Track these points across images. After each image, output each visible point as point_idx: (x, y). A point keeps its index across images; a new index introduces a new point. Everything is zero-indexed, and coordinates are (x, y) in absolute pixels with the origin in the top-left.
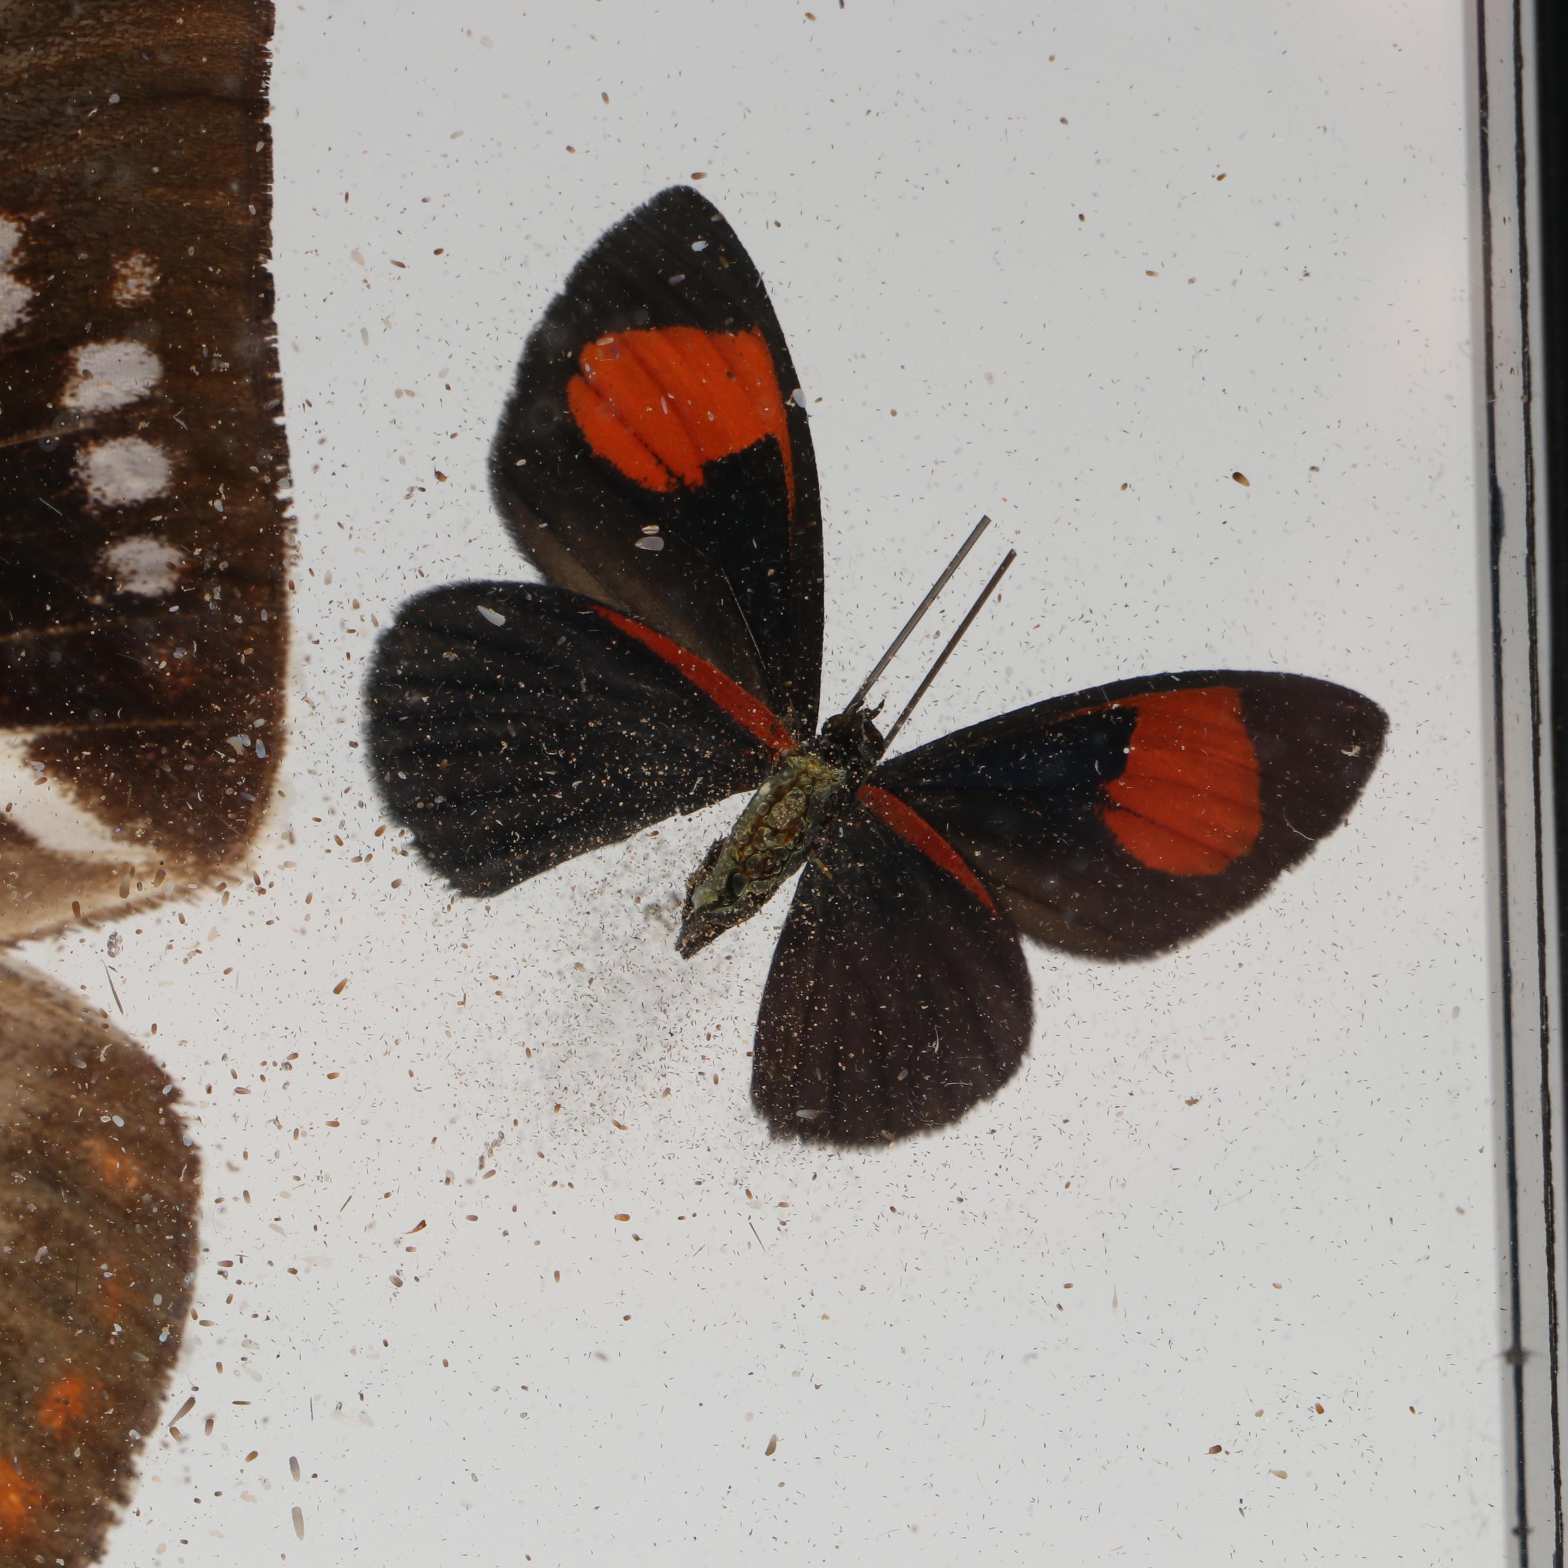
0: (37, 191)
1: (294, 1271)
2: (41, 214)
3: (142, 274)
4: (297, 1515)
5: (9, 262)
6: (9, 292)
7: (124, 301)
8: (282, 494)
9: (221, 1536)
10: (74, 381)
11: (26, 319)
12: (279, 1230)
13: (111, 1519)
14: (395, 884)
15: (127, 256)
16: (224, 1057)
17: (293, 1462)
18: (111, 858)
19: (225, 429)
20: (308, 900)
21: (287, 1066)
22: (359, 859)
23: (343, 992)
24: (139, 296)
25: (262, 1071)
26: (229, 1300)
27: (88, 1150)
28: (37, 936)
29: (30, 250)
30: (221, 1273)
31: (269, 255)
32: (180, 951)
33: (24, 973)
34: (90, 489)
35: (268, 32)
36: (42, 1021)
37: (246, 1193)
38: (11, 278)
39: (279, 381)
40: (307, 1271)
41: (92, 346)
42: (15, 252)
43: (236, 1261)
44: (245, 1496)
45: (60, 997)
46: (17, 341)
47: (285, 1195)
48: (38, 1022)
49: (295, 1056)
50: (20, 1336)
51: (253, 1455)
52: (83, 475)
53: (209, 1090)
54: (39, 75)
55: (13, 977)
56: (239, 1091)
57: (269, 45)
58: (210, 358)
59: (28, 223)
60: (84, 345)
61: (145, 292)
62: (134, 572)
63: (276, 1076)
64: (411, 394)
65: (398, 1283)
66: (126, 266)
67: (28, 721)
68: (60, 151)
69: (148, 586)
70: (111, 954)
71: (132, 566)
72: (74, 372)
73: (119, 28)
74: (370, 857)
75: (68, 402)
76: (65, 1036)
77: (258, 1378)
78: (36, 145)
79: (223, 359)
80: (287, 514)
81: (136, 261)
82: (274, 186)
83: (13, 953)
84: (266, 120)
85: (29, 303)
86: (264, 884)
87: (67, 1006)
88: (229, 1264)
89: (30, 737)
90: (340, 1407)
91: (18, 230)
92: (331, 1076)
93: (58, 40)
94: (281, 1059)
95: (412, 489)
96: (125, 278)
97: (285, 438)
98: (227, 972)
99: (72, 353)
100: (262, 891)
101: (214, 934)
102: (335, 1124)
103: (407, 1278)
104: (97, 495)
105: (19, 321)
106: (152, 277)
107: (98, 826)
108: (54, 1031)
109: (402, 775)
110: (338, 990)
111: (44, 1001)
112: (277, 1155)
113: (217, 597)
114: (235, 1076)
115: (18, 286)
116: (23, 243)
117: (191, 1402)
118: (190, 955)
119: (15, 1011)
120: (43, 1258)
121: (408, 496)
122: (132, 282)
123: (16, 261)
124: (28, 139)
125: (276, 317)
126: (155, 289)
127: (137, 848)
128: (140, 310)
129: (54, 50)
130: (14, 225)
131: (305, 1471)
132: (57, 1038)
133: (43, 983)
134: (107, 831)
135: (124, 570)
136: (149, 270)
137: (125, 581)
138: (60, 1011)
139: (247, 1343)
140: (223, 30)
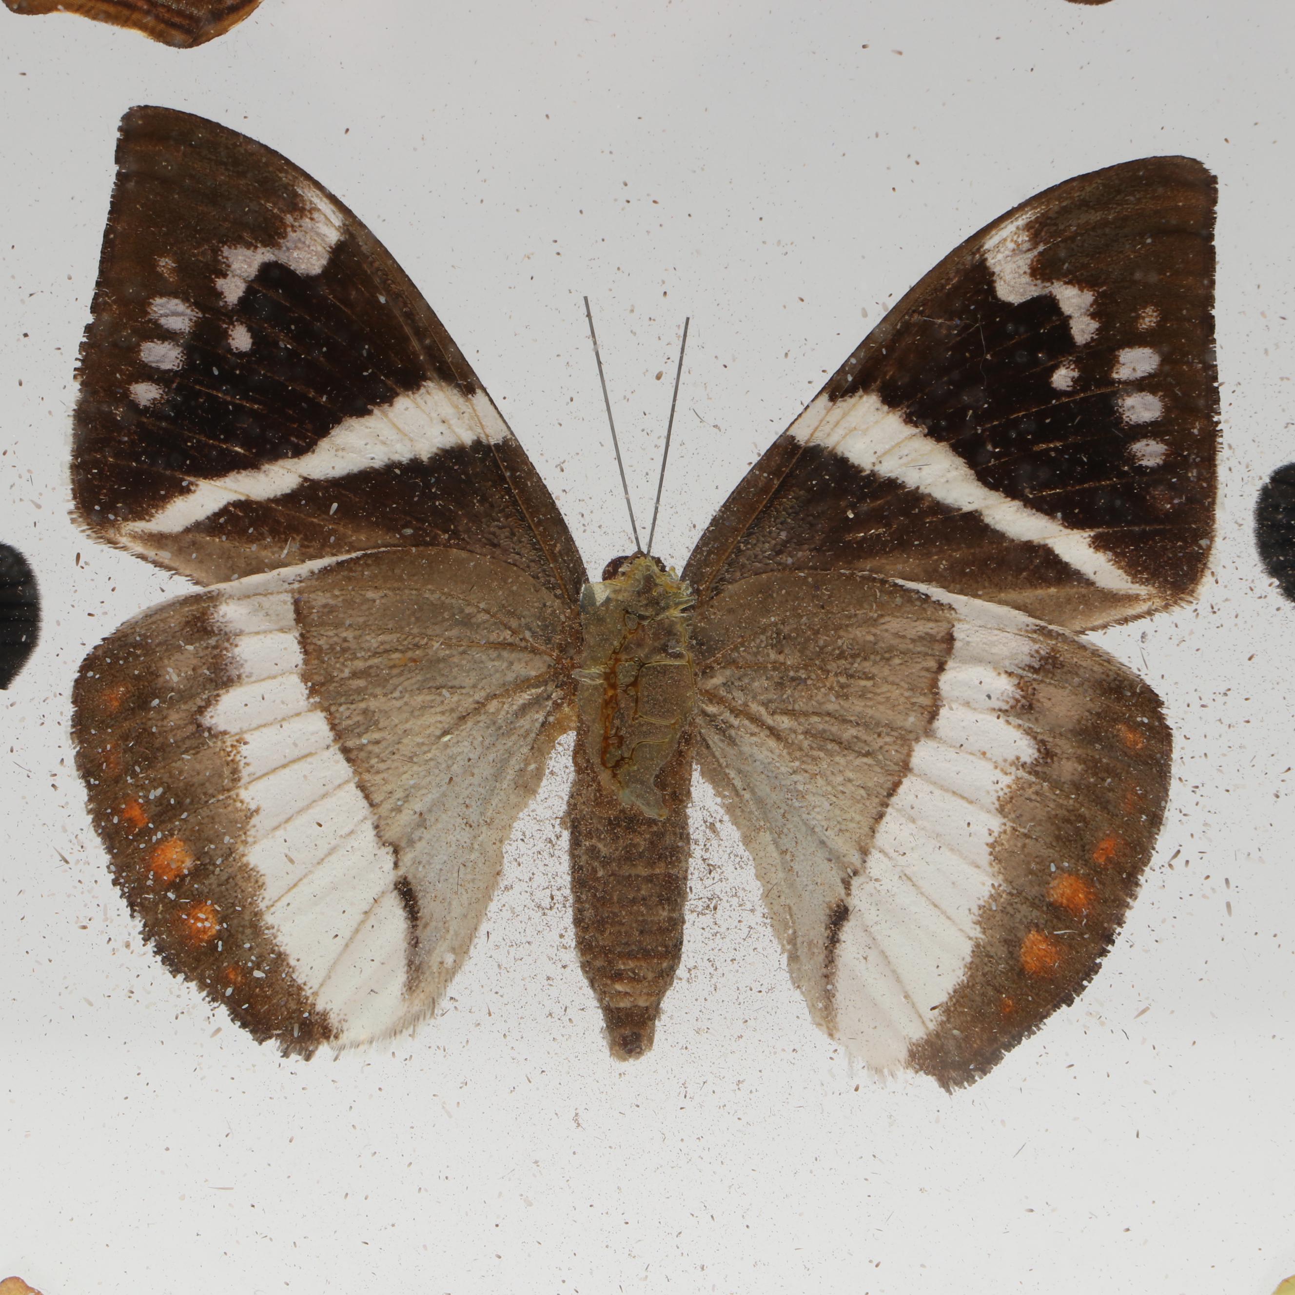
0: (1103, 277)
1: (1228, 791)
2: (1105, 288)
3: (1152, 316)
4: (1228, 905)
5: (1088, 310)
6: (1088, 325)
7: (1143, 329)
8: (1215, 419)
9: (1192, 915)
10: (1118, 366)
11: (1095, 337)
12: (1221, 771)
13: (1128, 906)
14: (1278, 609)
15: (1145, 308)
16: (1196, 690)
17: (1227, 880)
18: (1131, 592)
19: (1199, 395)
20: (1236, 616)
21: (1225, 694)
22: (1260, 597)
23: (1253, 659)
24: (1150, 326)
25: (1214, 696)
26: (1197, 804)
27: (1119, 730)
28: (1094, 629)
29: (1099, 305)
30: (1193, 791)
31: (1213, 307)
32: (1175, 641)
33: (1089, 646)
34: (1124, 417)
35: (1215, 202)
36: (1096, 668)
37: (1205, 754)
38: (1089, 318)
39: (1216, 366)
40: (1234, 791)
41: (1127, 350)
42: (1091, 306)
43: (1200, 785)
44: (1204, 896)
45: (1105, 657)
46: (1091, 347)
47: (1224, 755)
48: (1095, 669)
49: (1229, 690)
50: (1085, 818)
51: (1208, 877)
52: (1121, 410)
53: (1188, 706)
54: (1105, 223)
55: (1083, 647)
56: (1203, 706)
57: (1216, 208)
58: (1193, 362)
59: (1098, 292)
60: (1123, 349)
61: (1153, 324)
62: (1144, 455)
63: (1220, 699)
64: (1288, 379)
65: (1277, 797)
66: (1144, 312)
67: (1091, 527)
68: (1114, 258)
69: (1149, 462)
70: (1143, 642)
71: (1143, 453)
72: (1118, 362)
73: (1144, 201)
74: (1266, 597)
75: (1115, 376)
76: (1108, 676)
77: (1211, 841)
78: (1103, 256)
79: (1199, 363)
80: (1218, 428)
81: (1149, 310)
82: (1216, 274)
83: (1083, 636)
84: (1213, 243)
85: (1097, 330)
86: (1215, 610)
87: (1109, 661)
88: (1197, 787)
89: (1092, 534)
90: (1249, 854)
91: (1093, 295)
92: (1247, 699)
93: (1115, 206)
94: (1223, 691)
95: (1288, 424)
96: (1144, 318)
97: (1218, 392)
98: (1198, 650)
99: (1117, 353)
100: (1214, 612)
101: (1192, 632)
102: (1248, 722)
103: (1281, 795)
104: (1127, 419)
105: (1092, 338)
106: (1156, 317)
107: (1125, 576)
108: (1103, 673)
109: (1282, 558)
110: (1250, 659)
111: (1097, 659)
112: (1220, 736)
113: (1195, 474)
114: (1201, 699)
115: (1092, 321)
116: (1095, 302)
117: (1179, 852)
118: (1180, 642)
119: (1084, 664)
120: (1109, 784)
121: (1286, 427)
122: (1147, 320)
123: (1092, 310)
124: (1100, 253)
125: (1215, 336)
126: (1157, 323)
127: (1143, 587)
128: (1151, 332)
129: (1112, 211)
130: (1091, 293)
131: (1232, 884)
132: (1104, 677)
133: (1098, 650)
134: (1129, 579)
135: (1139, 454)
136: (1155, 314)
137: (1140, 460)
138: (1105, 664)
139: (1205, 824)
140: (1193, 201)
